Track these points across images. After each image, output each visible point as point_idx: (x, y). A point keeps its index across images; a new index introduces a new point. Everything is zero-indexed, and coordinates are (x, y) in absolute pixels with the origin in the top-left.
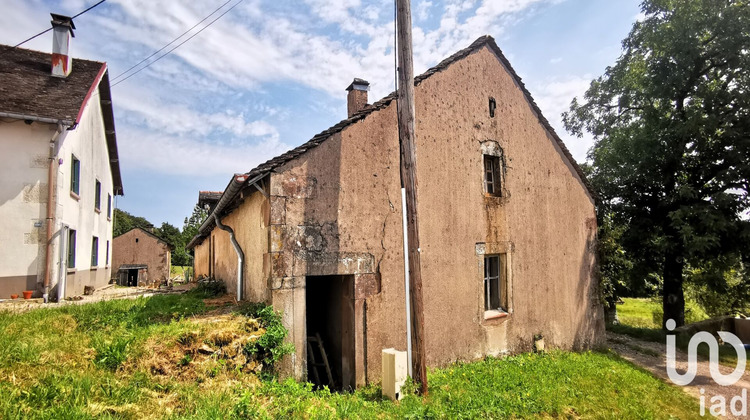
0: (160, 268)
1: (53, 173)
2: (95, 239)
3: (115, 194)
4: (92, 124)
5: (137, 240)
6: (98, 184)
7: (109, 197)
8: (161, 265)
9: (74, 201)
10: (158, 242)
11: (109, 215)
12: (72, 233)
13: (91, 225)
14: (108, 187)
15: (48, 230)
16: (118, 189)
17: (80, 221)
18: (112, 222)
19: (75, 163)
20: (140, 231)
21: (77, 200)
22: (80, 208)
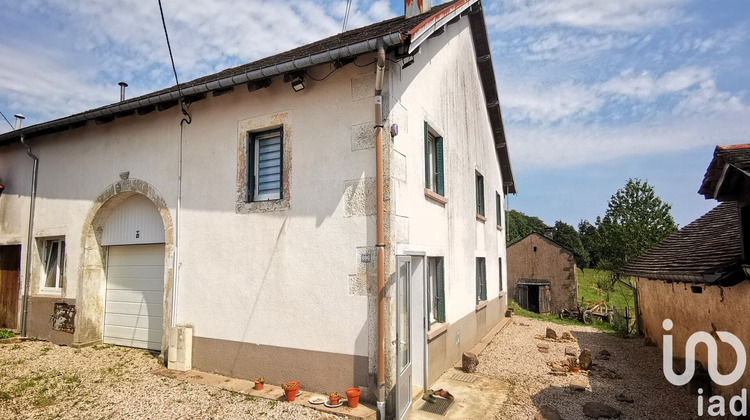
0: (566, 287)
1: (383, 155)
2: (481, 261)
3: (505, 193)
4: (464, 85)
5: (535, 249)
6: (480, 178)
7: (498, 196)
8: (567, 282)
9: (437, 208)
10: (561, 252)
11: (499, 222)
12: (437, 263)
13: (471, 242)
14: (494, 182)
15: (379, 271)
16: (509, 186)
17: (450, 239)
18: (504, 231)
19: (434, 141)
20: (537, 238)
21: (443, 204)
22: (450, 217)
